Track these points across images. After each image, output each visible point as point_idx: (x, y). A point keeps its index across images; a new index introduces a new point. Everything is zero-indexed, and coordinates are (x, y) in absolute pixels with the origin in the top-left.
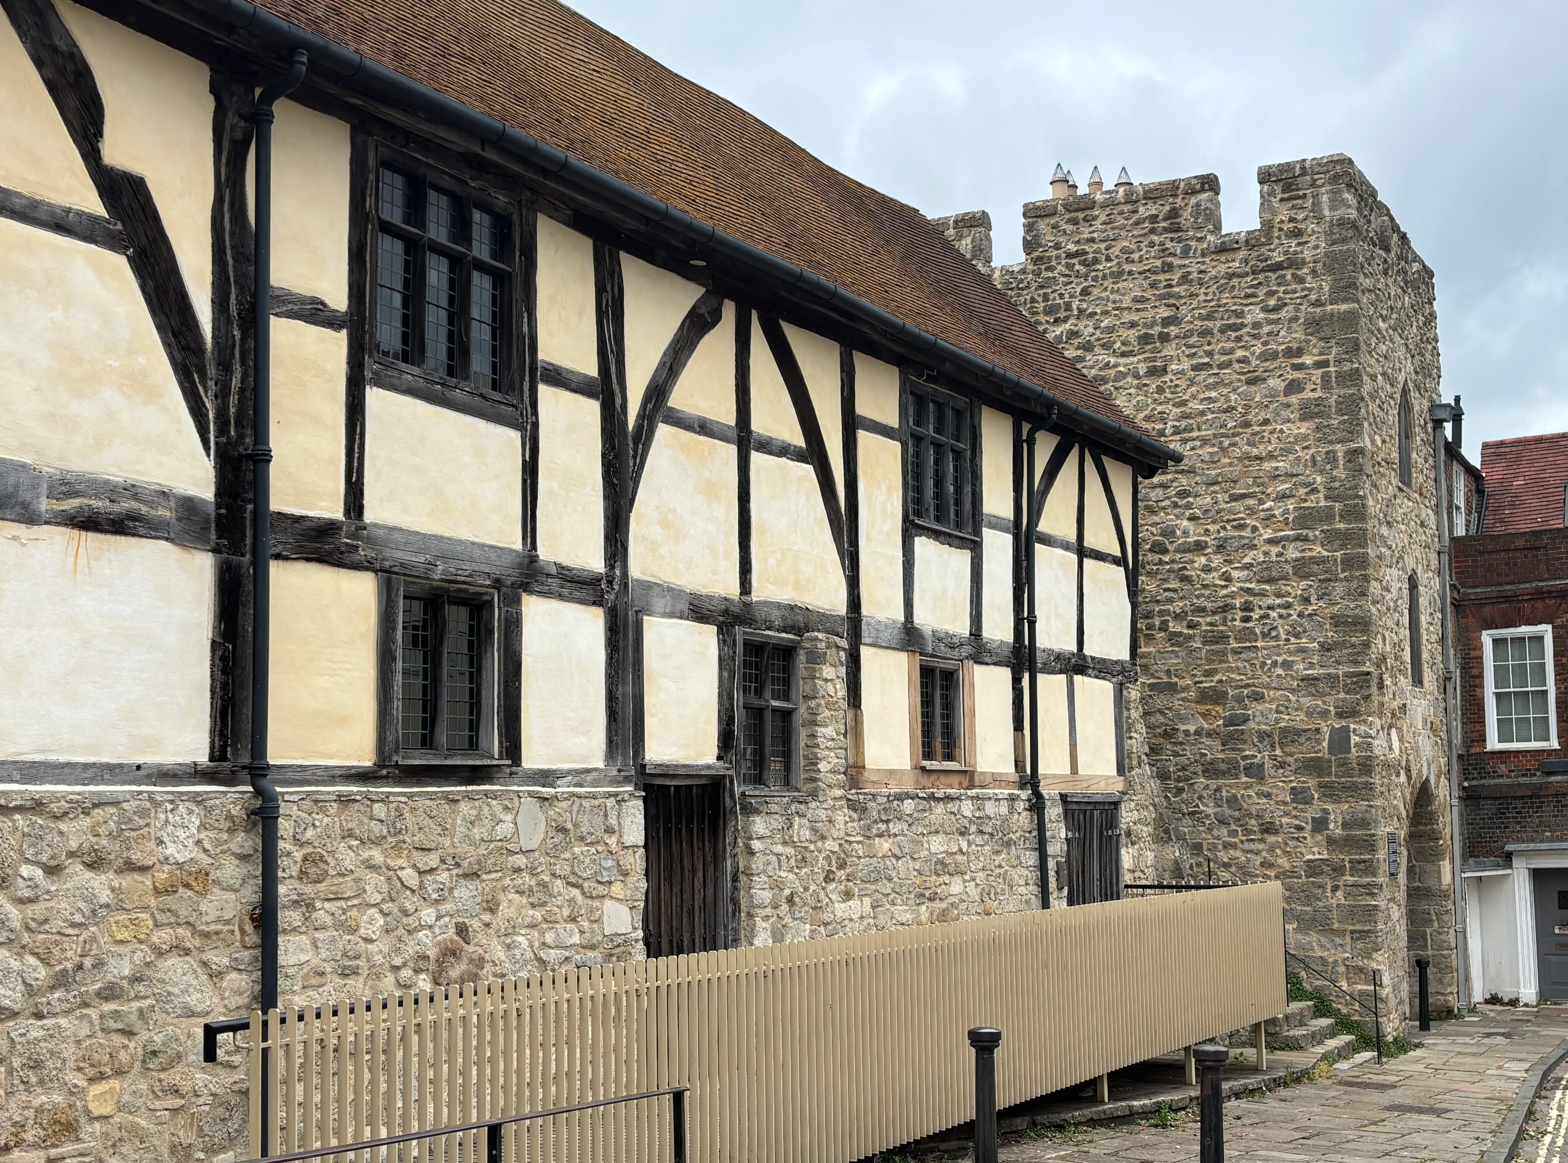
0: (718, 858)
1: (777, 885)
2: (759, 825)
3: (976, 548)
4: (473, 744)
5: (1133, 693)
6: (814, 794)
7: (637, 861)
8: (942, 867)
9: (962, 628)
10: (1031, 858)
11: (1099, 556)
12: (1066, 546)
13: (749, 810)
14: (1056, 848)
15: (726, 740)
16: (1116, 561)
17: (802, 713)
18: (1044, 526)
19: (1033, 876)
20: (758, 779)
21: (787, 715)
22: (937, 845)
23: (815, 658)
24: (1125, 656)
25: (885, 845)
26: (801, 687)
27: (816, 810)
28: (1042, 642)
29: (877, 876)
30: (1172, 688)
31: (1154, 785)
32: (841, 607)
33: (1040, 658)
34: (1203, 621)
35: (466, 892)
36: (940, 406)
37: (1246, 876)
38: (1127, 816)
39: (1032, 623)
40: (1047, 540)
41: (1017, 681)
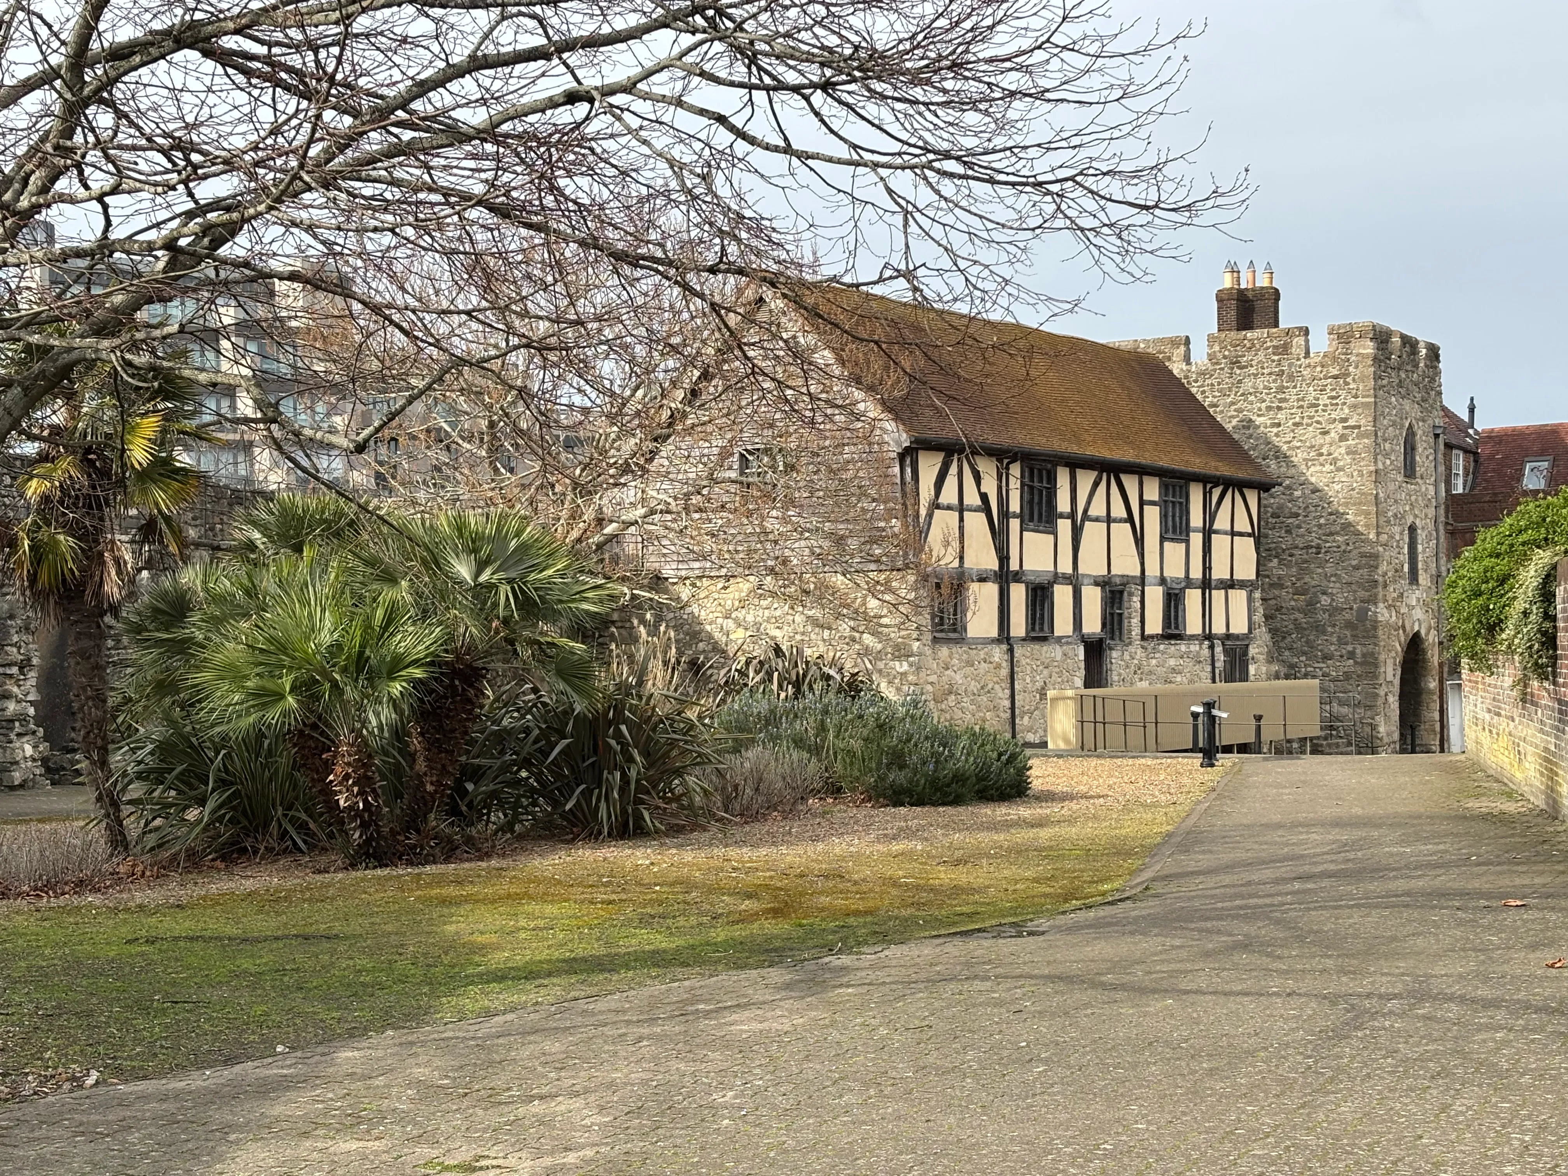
0: (1101, 666)
1: (1120, 675)
2: (1115, 654)
3: (1187, 542)
4: (1042, 629)
5: (1257, 595)
6: (1130, 644)
7: (1082, 665)
8: (1174, 670)
9: (1182, 575)
10: (1209, 668)
11: (1241, 534)
12: (1226, 533)
13: (1111, 649)
14: (1219, 665)
15: (1104, 625)
16: (1249, 535)
17: (1126, 614)
18: (1216, 527)
19: (1209, 676)
20: (1112, 639)
21: (1120, 615)
22: (1172, 662)
23: (1131, 594)
24: (1253, 577)
25: (1154, 662)
26: (1126, 605)
27: (1132, 649)
28: (1214, 577)
29: (1151, 673)
30: (1281, 586)
31: (1267, 637)
32: (1138, 573)
33: (1213, 584)
34: (1297, 552)
35: (1046, 672)
36: (1174, 487)
37: (1306, 676)
38: (1252, 651)
39: (1210, 569)
40: (1217, 532)
41: (1204, 594)
